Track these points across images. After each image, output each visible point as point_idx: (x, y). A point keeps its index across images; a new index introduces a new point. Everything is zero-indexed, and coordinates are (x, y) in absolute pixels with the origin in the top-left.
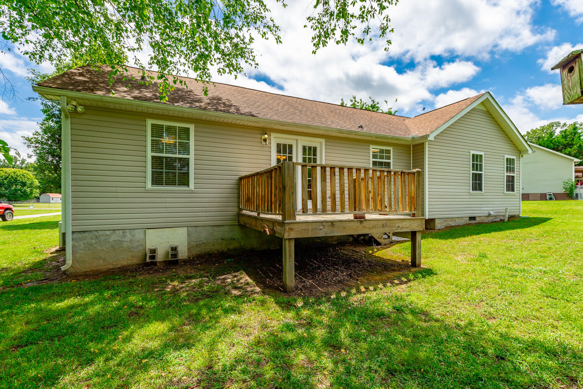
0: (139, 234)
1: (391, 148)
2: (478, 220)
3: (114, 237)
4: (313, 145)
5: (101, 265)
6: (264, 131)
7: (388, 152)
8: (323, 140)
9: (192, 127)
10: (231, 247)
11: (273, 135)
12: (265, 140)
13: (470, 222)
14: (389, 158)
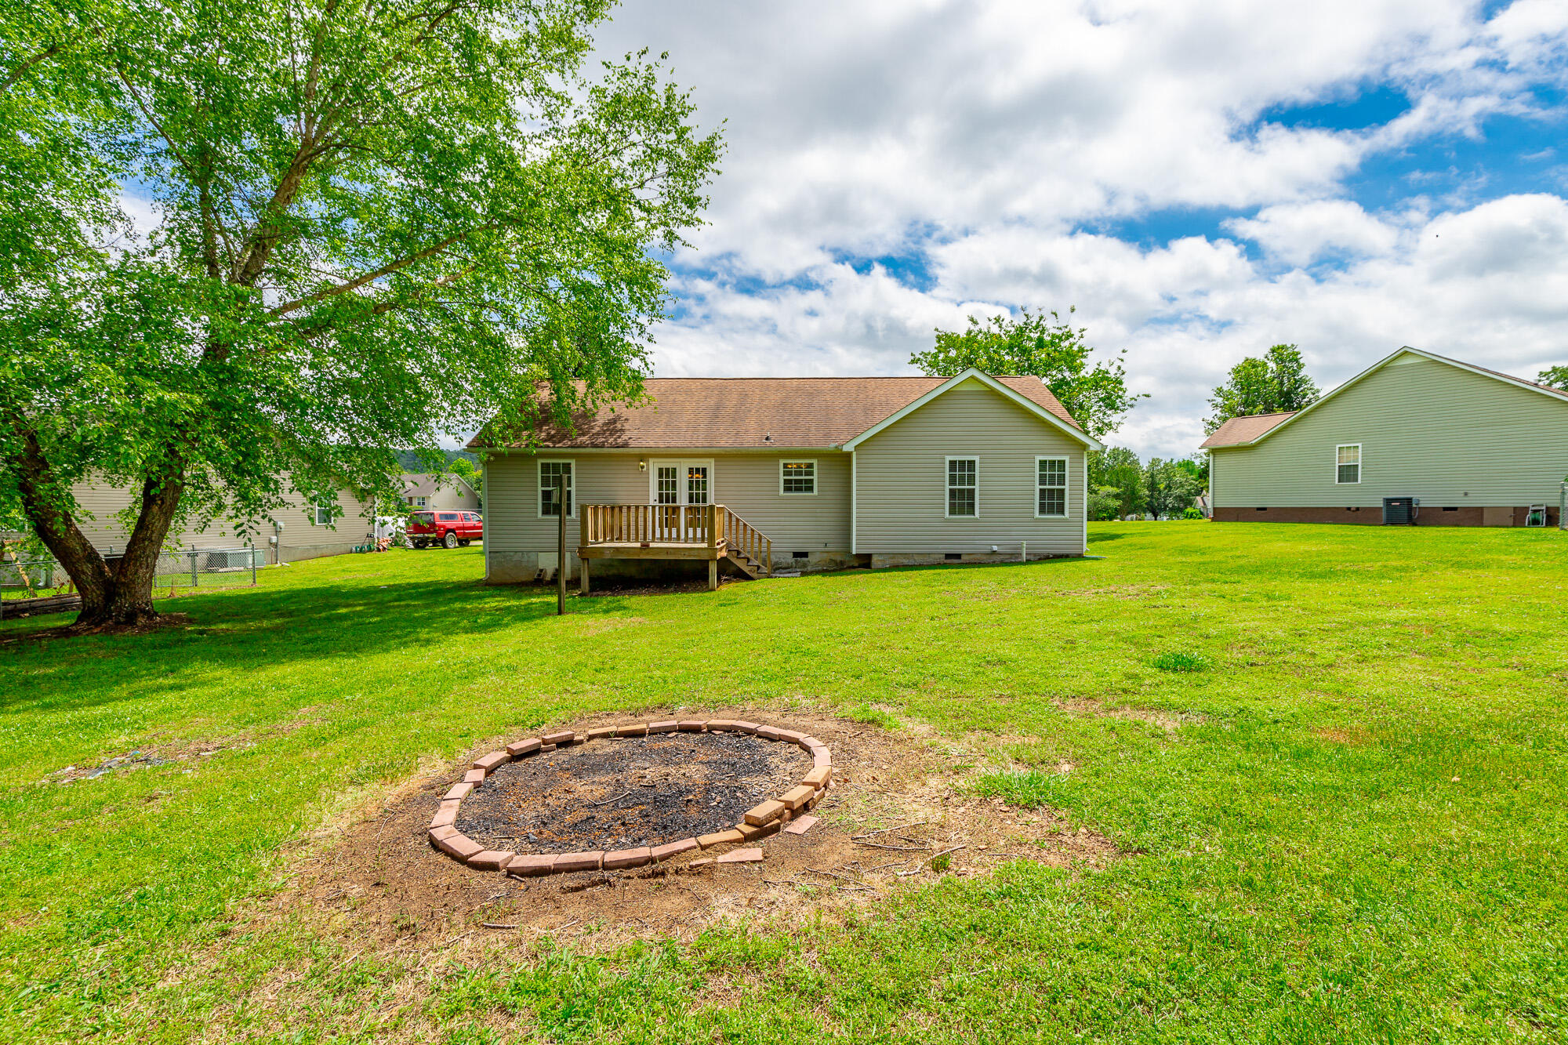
0: (533, 556)
1: (815, 462)
2: (964, 558)
3: (516, 557)
4: (701, 466)
5: (508, 579)
6: (643, 457)
7: (810, 466)
8: (712, 461)
9: (573, 463)
10: (610, 573)
11: (651, 461)
12: (642, 467)
13: (948, 561)
14: (811, 474)
